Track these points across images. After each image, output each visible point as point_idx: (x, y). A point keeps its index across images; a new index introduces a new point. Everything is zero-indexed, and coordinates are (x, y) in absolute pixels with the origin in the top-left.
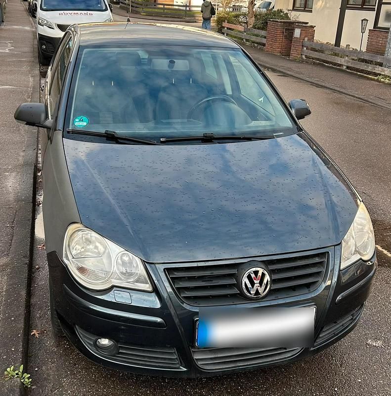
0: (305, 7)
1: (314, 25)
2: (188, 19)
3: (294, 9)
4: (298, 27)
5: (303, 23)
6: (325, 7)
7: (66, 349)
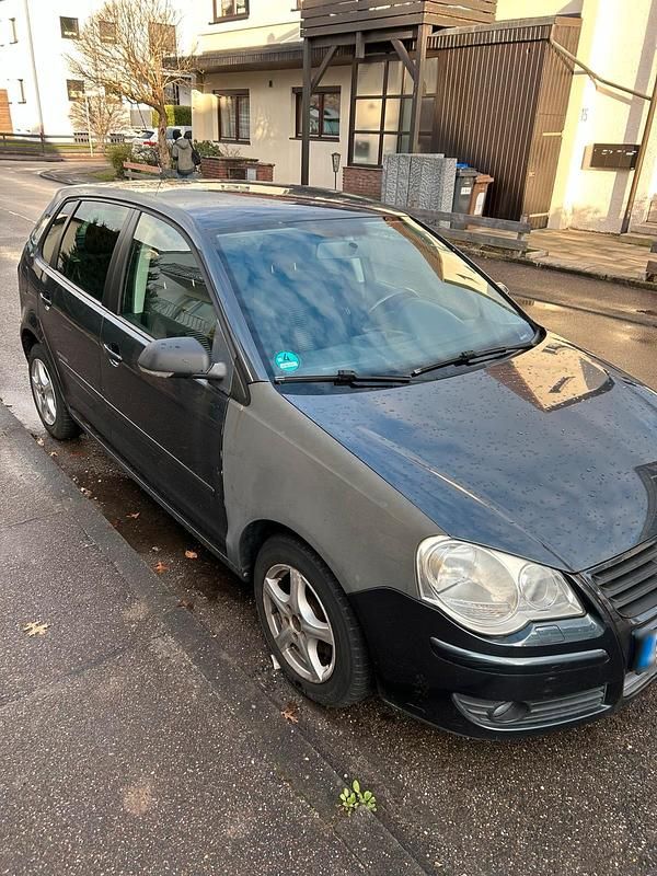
0: (238, 137)
1: (272, 163)
2: (48, 156)
3: (220, 141)
4: (252, 166)
5: (251, 160)
6: (268, 137)
7: (355, 726)
